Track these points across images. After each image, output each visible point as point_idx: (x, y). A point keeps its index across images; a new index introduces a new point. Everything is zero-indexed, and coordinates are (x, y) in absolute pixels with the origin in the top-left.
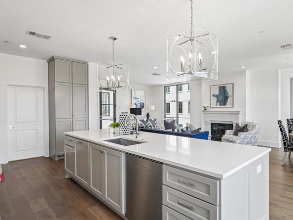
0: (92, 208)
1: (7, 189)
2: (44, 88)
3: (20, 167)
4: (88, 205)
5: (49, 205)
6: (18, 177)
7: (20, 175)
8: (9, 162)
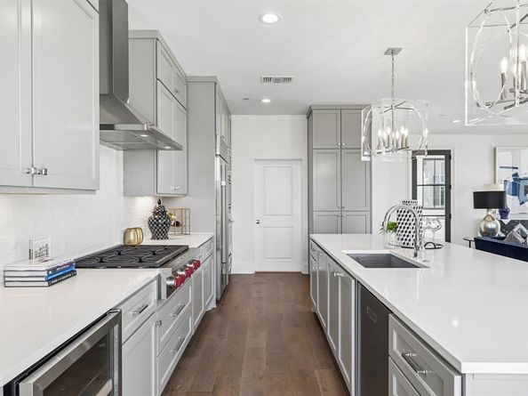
0: (322, 371)
1: (236, 308)
2: (301, 160)
3: (264, 281)
4: (318, 363)
5: (267, 345)
6: (254, 295)
7: (258, 292)
8: (257, 273)
